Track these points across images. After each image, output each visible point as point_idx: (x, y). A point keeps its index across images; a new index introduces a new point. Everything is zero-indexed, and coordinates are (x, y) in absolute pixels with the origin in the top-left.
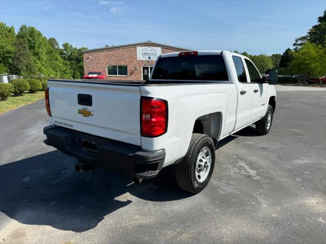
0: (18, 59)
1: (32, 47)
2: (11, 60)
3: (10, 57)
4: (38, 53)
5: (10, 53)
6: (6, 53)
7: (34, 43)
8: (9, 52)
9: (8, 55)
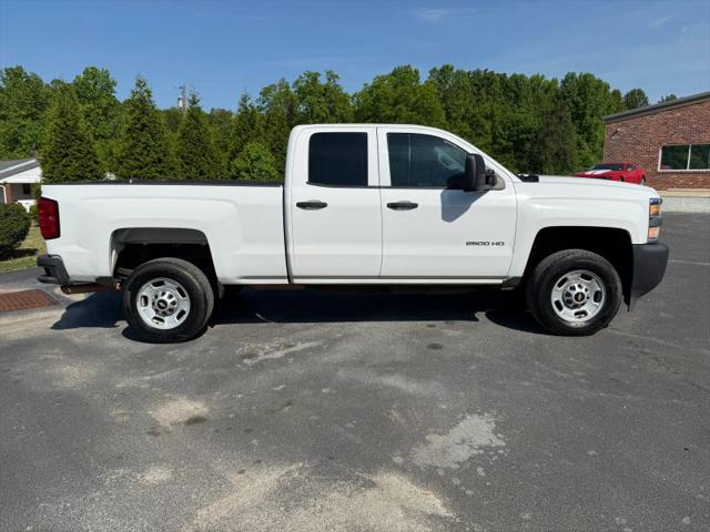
0: (543, 142)
1: (578, 116)
2: (529, 146)
3: (527, 139)
4: (589, 127)
5: (530, 133)
6: (523, 132)
7: (585, 107)
8: (528, 131)
9: (525, 136)
